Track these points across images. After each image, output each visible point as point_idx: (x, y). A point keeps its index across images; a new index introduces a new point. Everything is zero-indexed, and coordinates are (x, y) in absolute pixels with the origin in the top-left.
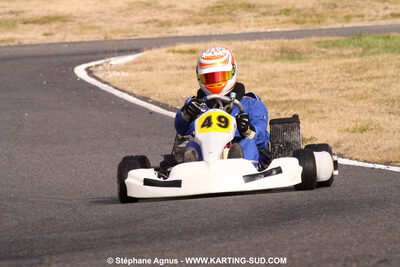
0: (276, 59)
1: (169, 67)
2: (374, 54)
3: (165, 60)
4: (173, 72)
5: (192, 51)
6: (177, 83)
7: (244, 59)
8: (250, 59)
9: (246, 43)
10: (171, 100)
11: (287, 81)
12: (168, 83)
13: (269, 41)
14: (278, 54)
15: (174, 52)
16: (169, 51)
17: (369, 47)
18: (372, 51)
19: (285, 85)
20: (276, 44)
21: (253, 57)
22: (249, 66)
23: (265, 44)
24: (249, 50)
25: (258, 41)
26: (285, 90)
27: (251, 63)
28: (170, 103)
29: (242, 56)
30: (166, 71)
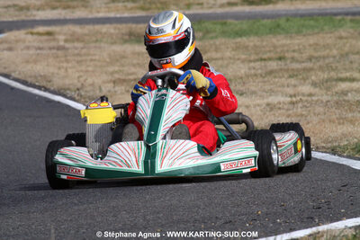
0: (125, 41)
1: (28, 48)
2: (212, 38)
3: (24, 41)
4: (32, 52)
5: (49, 34)
6: (35, 62)
7: (97, 41)
8: (101, 41)
9: (98, 27)
10: (31, 77)
11: (135, 62)
12: (27, 62)
13: (119, 26)
14: (127, 37)
15: (32, 34)
16: (27, 33)
17: (208, 32)
18: (211, 35)
19: (134, 65)
20: (124, 28)
21: (105, 40)
22: (100, 48)
23: (115, 28)
24: (101, 33)
25: (108, 26)
26: (133, 70)
27: (102, 45)
28: (29, 80)
29: (94, 39)
30: (25, 52)
